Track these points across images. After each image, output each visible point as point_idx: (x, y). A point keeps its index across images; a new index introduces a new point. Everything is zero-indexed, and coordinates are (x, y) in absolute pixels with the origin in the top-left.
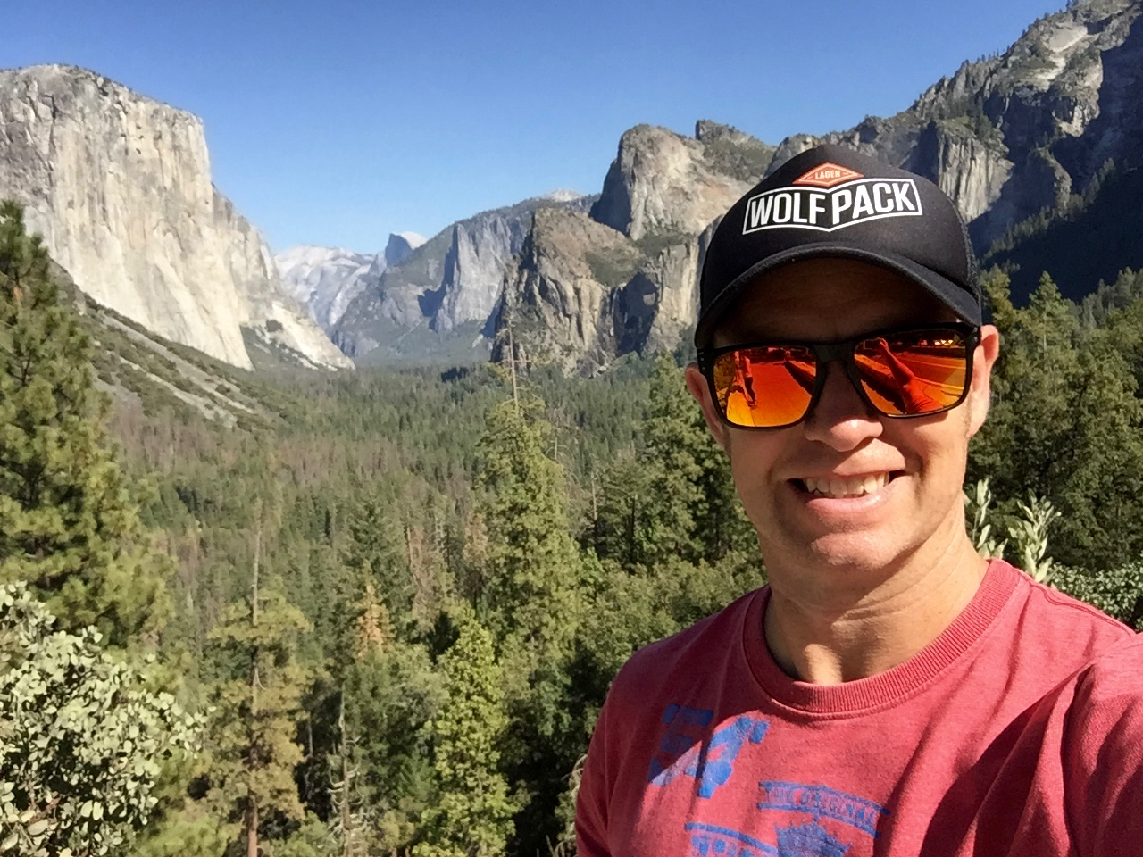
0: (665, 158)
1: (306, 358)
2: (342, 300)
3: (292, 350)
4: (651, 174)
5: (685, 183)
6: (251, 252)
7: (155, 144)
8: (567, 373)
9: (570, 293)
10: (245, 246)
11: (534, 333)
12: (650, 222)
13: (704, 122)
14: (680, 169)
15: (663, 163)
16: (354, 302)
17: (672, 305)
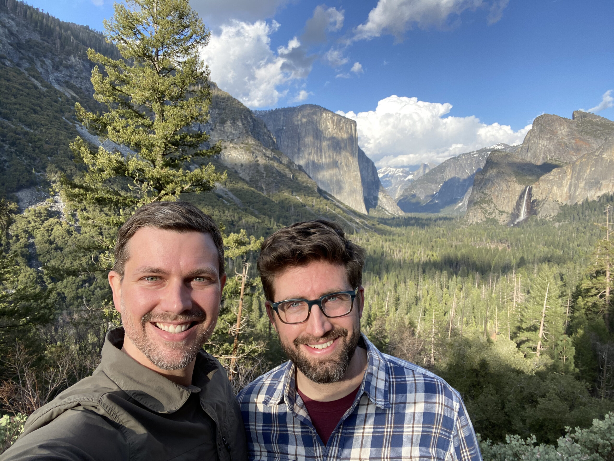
0: (556, 128)
1: (387, 211)
2: (400, 189)
3: (383, 208)
4: (549, 136)
5: (566, 140)
6: (370, 170)
7: (340, 131)
8: (501, 222)
9: (505, 188)
10: (368, 168)
11: (486, 205)
12: (547, 158)
13: (577, 112)
14: (564, 133)
15: (555, 131)
16: (406, 190)
17: (557, 194)
